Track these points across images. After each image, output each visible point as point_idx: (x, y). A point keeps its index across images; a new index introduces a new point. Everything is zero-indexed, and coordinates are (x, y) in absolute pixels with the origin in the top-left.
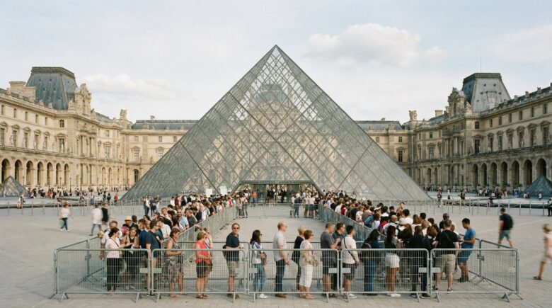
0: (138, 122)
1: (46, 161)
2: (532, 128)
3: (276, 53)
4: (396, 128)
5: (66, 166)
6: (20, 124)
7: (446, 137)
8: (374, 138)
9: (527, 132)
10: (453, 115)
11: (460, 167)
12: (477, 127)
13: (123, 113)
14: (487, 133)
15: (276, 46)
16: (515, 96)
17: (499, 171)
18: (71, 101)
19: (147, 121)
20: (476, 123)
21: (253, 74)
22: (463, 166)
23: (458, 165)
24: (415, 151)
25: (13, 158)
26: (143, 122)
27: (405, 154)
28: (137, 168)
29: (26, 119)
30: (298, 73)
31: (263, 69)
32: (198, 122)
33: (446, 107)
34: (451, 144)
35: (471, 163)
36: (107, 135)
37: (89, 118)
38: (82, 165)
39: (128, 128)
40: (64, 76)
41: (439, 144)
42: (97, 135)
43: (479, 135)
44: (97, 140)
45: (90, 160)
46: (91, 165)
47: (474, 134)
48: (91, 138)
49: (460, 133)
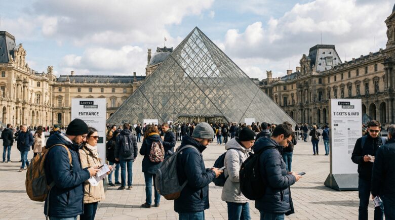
0: (61, 76)
9: (354, 86)
10: (303, 74)
11: (309, 111)
12: (320, 82)
13: (50, 69)
14: (331, 86)
16: (345, 61)
19: (69, 75)
20: (320, 79)
22: (311, 110)
23: (308, 109)
26: (65, 76)
28: (61, 112)
34: (303, 95)
35: (316, 108)
36: (39, 85)
37: (24, 71)
38: (17, 108)
39: (54, 80)
40: (7, 38)
41: (292, 95)
42: (30, 84)
43: (321, 88)
44: (30, 89)
45: (23, 104)
46: (23, 109)
47: (318, 87)
48: (24, 86)
49: (308, 86)
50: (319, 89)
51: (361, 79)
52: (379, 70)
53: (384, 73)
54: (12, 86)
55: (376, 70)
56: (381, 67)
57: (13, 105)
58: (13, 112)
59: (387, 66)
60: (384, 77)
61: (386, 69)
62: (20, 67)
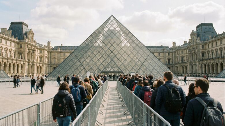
0: (55, 47)
3: (112, 18)
4: (167, 50)
5: (22, 65)
6: (3, 46)
7: (190, 52)
11: (196, 66)
13: (49, 43)
14: (207, 51)
15: (112, 15)
17: (207, 68)
19: (59, 46)
20: (202, 46)
21: (103, 27)
24: (175, 59)
26: (57, 47)
27: (171, 61)
28: (55, 66)
35: (200, 64)
36: (41, 52)
37: (33, 44)
38: (29, 64)
39: (51, 50)
40: (23, 25)
41: (187, 56)
42: (36, 51)
43: (203, 51)
44: (37, 54)
45: (33, 62)
46: (33, 65)
47: (201, 51)
48: (33, 53)
49: (195, 50)
54: (26, 53)
57: (27, 63)
58: (27, 68)
62: (31, 42)
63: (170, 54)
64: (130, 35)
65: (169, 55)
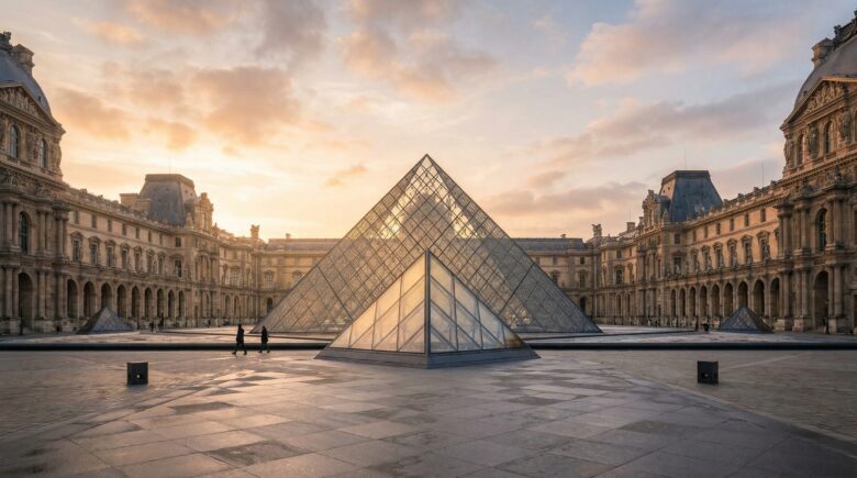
0: (271, 241)
1: (155, 286)
2: (732, 244)
3: (427, 163)
4: (576, 248)
5: (181, 294)
6: (130, 243)
7: (640, 255)
8: (534, 259)
10: (647, 227)
11: (657, 294)
12: (677, 240)
13: (255, 230)
14: (689, 249)
15: (427, 155)
17: (709, 297)
18: (189, 214)
19: (282, 240)
20: (676, 235)
21: (401, 188)
22: (659, 292)
23: (655, 290)
24: (598, 275)
25: (115, 282)
26: (277, 241)
27: (588, 279)
28: (271, 296)
29: (137, 236)
30: (452, 187)
31: (412, 181)
32: (340, 241)
33: (641, 218)
34: (646, 264)
35: (668, 288)
37: (211, 235)
38: (201, 292)
39: (260, 249)
40: (182, 185)
41: (630, 266)
42: (222, 256)
43: (679, 252)
44: (222, 263)
45: (211, 286)
46: (212, 293)
47: (673, 250)
48: (212, 260)
49: (656, 249)
50: (674, 254)
51: (738, 237)
52: (768, 219)
53: (777, 225)
54: (193, 260)
55: (763, 219)
56: (772, 214)
57: (196, 289)
58: (196, 300)
59: (782, 212)
60: (776, 232)
61: (781, 217)
62: (205, 230)
63: (587, 259)
64: (471, 208)
65: (582, 262)
